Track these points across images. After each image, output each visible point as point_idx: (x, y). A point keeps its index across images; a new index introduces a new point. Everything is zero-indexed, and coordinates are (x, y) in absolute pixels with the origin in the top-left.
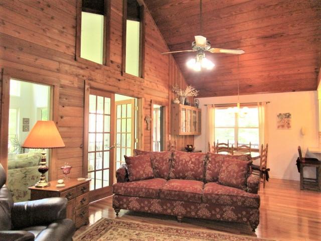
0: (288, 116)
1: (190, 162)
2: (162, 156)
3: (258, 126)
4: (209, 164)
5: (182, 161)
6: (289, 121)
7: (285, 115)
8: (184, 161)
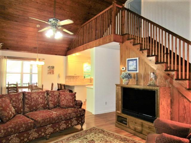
0: (53, 67)
1: (40, 98)
2: (16, 97)
3: (37, 72)
4: (50, 98)
5: (33, 98)
6: (53, 70)
7: (52, 67)
8: (35, 98)
